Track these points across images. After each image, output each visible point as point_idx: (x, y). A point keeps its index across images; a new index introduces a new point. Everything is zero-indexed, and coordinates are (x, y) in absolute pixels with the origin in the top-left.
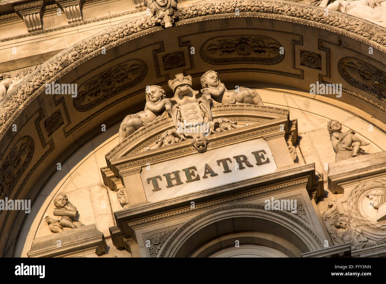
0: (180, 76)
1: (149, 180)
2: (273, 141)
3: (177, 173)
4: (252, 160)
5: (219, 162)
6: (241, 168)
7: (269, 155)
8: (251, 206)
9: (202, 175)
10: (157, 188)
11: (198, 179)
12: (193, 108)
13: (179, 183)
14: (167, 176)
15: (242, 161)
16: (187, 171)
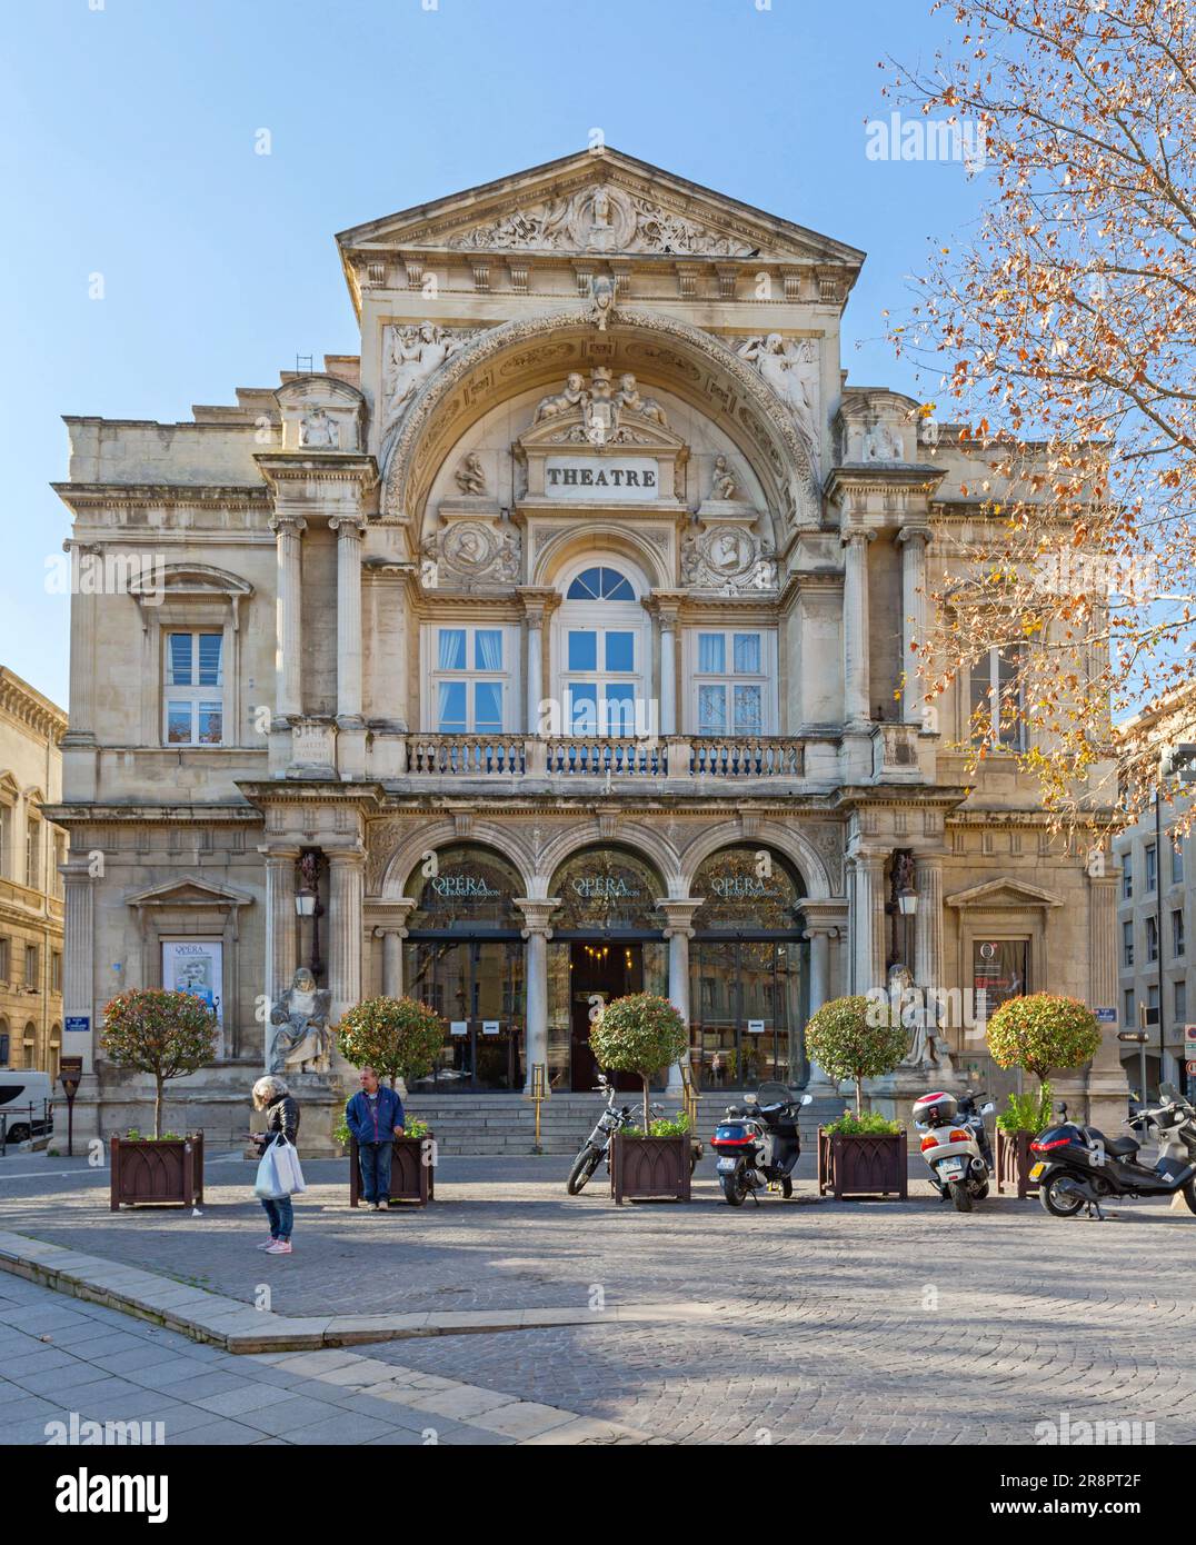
0: (602, 369)
1: (550, 470)
2: (664, 465)
3: (574, 472)
4: (641, 479)
5: (613, 472)
6: (629, 484)
7: (655, 479)
8: (625, 527)
9: (595, 481)
10: (554, 482)
11: (591, 483)
12: (605, 409)
13: (574, 482)
14: (566, 472)
15: (632, 477)
16: (583, 471)
